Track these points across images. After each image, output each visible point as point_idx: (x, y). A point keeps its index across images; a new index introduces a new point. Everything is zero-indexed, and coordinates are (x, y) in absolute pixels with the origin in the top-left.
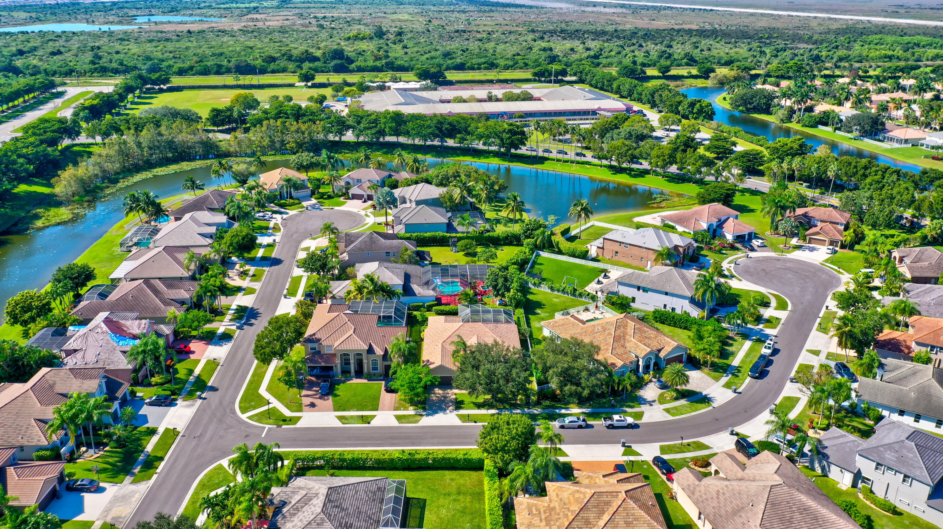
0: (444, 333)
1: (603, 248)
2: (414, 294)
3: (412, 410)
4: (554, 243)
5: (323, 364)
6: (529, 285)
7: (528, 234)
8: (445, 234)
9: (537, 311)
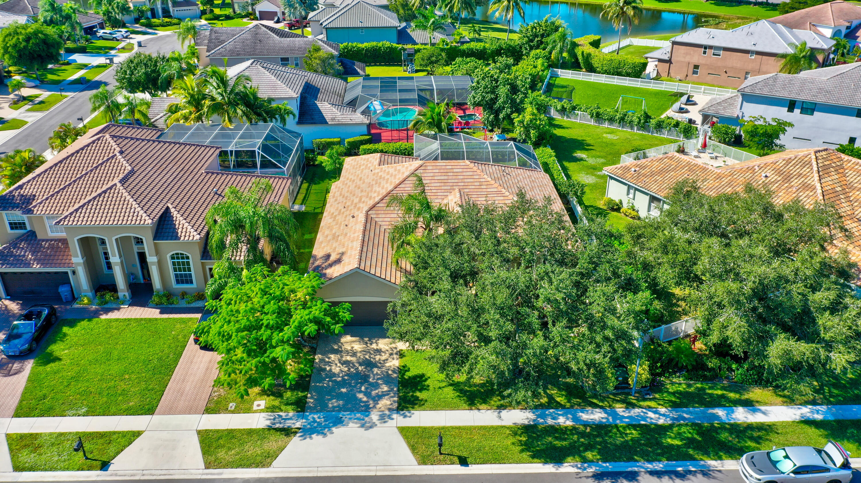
0: (376, 188)
1: (669, 62)
2: (323, 121)
3: (261, 411)
4: (580, 58)
5: (36, 268)
6: (550, 115)
7: (535, 43)
8: (395, 45)
9: (579, 154)
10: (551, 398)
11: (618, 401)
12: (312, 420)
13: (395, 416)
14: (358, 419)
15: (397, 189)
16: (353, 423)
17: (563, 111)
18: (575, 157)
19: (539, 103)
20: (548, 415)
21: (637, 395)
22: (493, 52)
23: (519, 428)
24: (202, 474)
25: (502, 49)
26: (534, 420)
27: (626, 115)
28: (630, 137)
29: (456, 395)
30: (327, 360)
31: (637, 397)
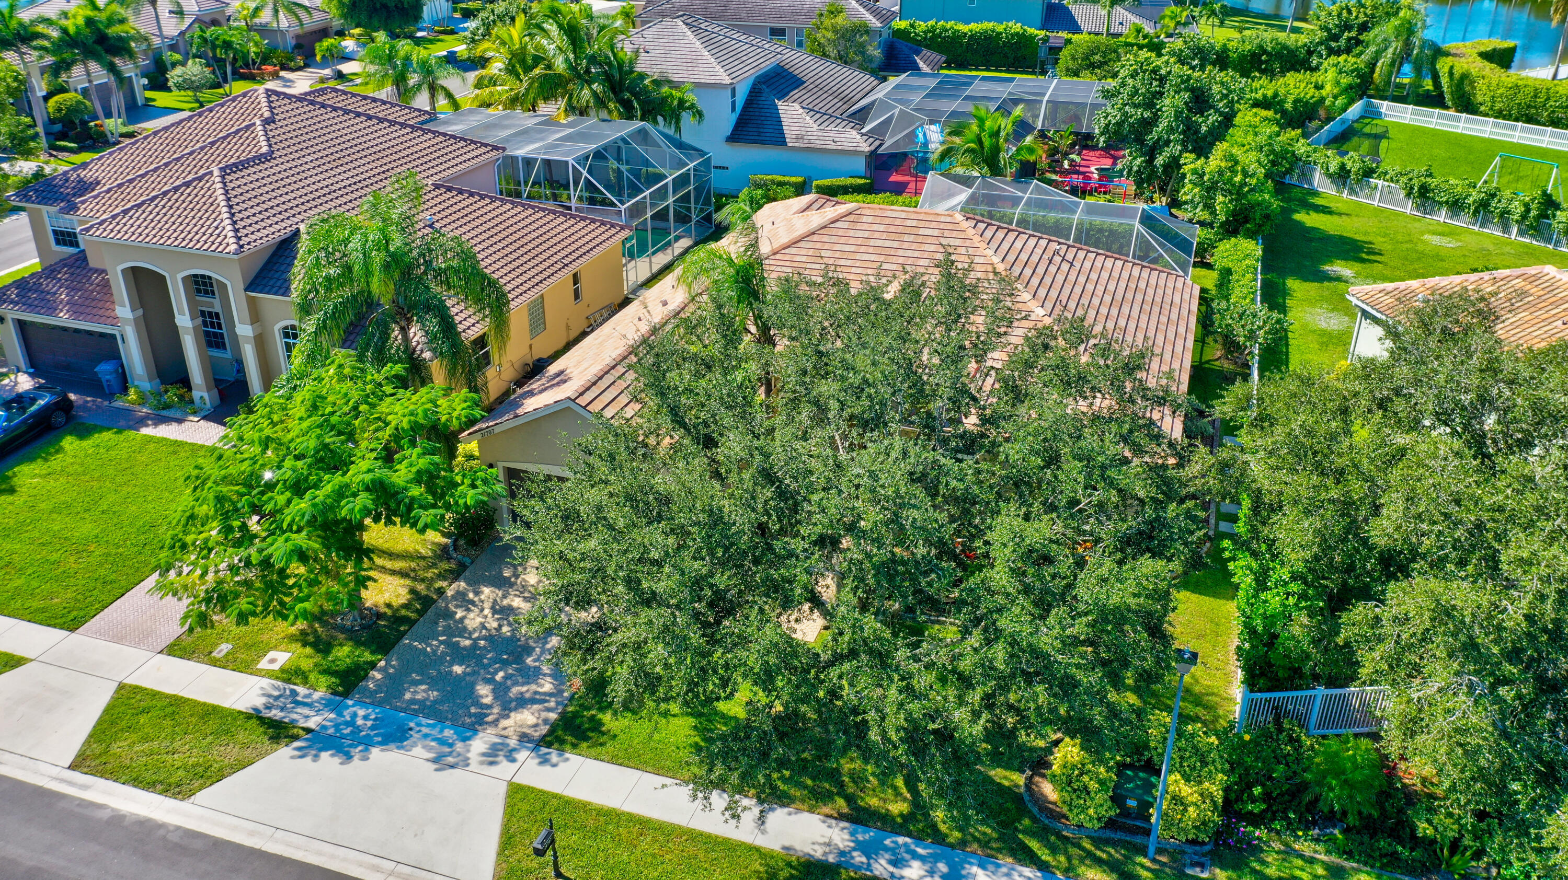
2: (775, 139)
3: (269, 674)
4: (1445, 81)
5: (63, 319)
6: (1311, 184)
7: (1342, 42)
8: (1031, 31)
9: (1339, 268)
10: (919, 808)
11: (1099, 862)
12: (348, 718)
13: (522, 755)
14: (442, 742)
15: (778, 256)
16: (424, 747)
17: (1341, 177)
18: (1323, 272)
19: (1277, 148)
20: (887, 849)
21: (1164, 859)
22: (1242, 57)
23: (789, 865)
24: (56, 779)
25: (1265, 52)
26: (842, 853)
27: (1493, 196)
28: (1491, 248)
29: (692, 740)
30: (471, 595)
31: (1163, 864)
